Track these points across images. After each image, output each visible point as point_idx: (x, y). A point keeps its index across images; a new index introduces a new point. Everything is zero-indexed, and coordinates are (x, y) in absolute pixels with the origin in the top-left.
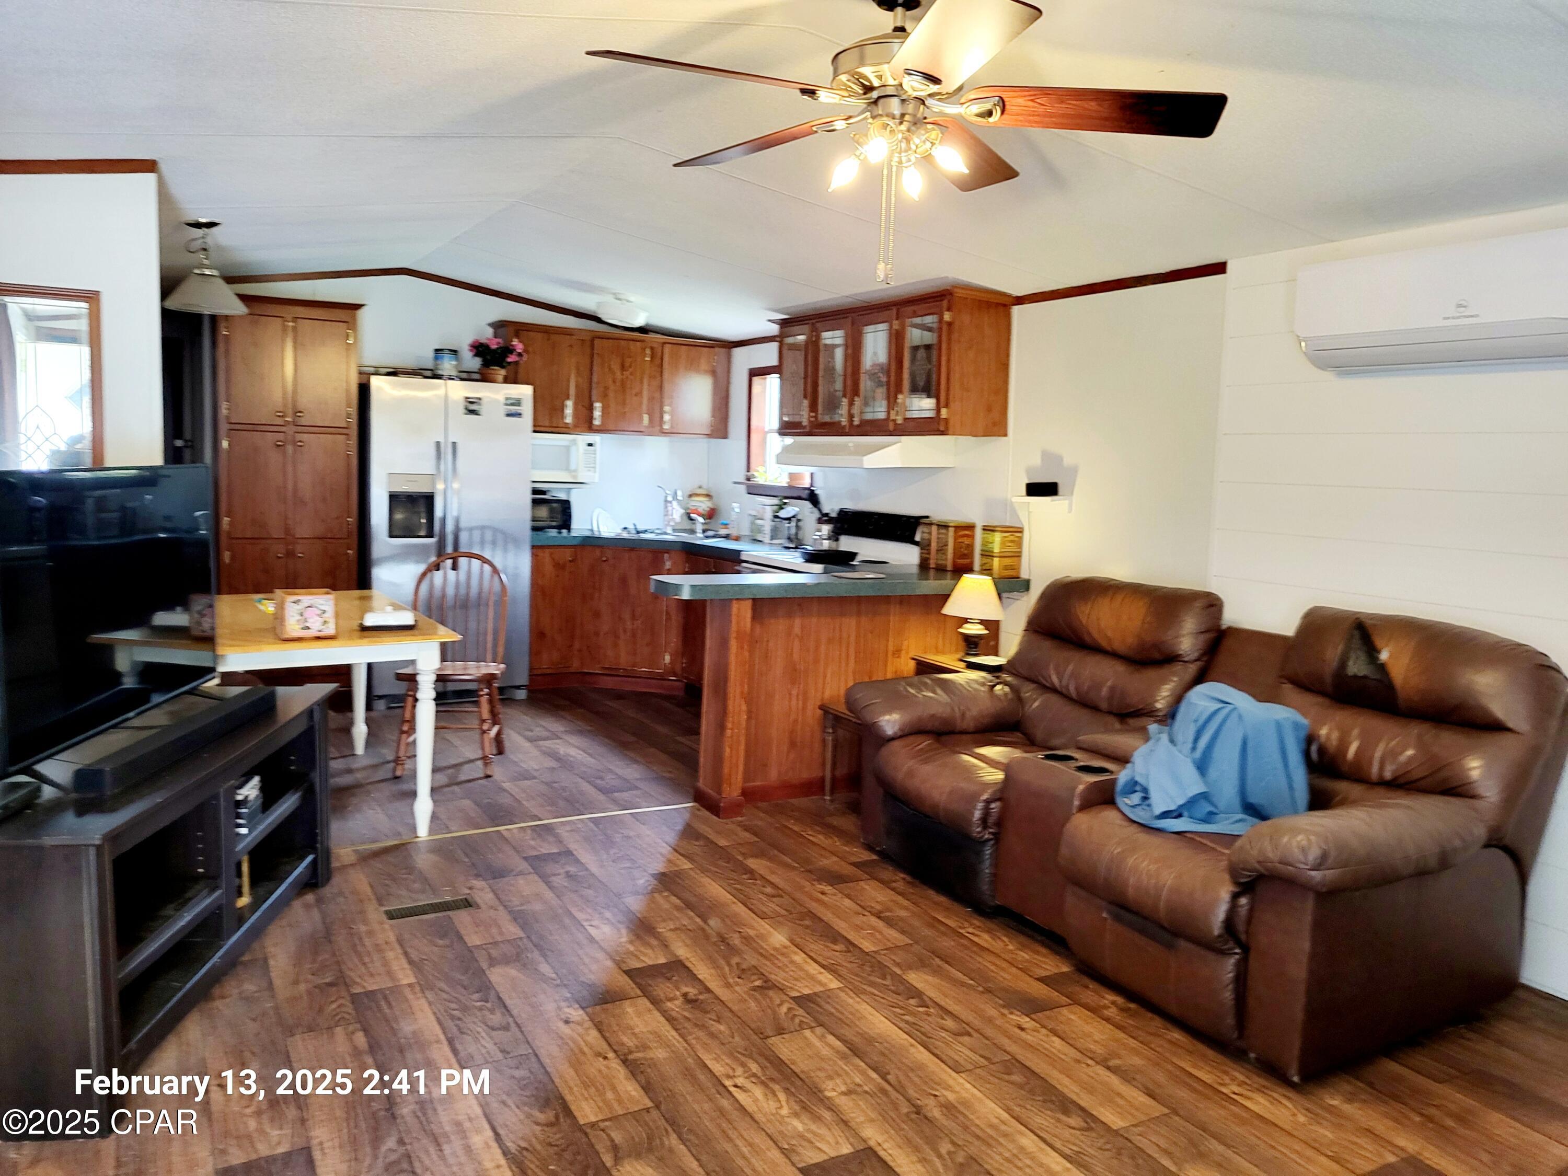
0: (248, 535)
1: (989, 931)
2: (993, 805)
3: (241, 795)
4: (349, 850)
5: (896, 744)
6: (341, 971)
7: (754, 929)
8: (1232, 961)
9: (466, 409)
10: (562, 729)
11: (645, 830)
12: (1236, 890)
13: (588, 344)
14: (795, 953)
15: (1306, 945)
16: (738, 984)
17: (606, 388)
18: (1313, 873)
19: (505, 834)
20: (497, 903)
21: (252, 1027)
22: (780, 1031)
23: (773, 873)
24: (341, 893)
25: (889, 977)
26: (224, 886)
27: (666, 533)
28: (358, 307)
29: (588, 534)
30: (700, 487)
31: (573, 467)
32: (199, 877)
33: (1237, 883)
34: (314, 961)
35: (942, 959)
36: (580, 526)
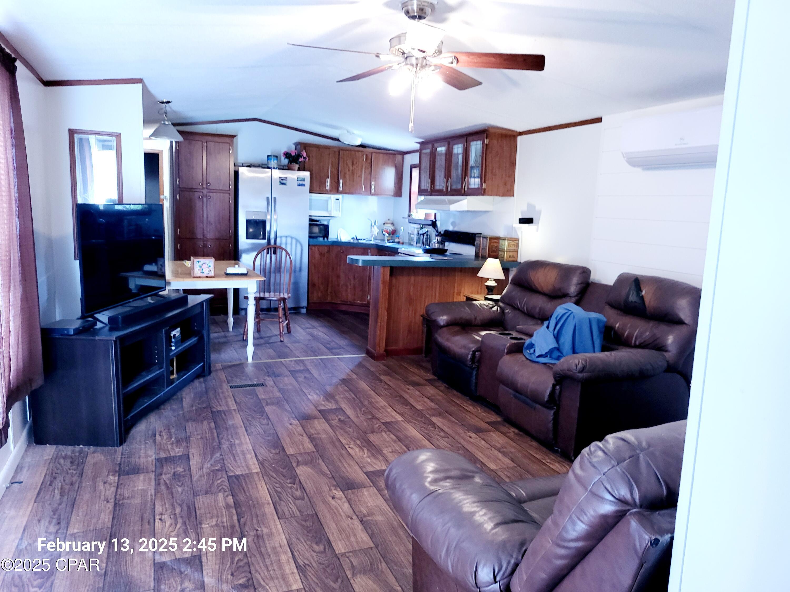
0: (188, 237)
1: (473, 406)
2: (477, 353)
3: (173, 333)
4: (220, 364)
5: (445, 329)
6: (209, 404)
7: (375, 399)
8: (552, 412)
9: (281, 182)
10: (318, 325)
11: (341, 363)
12: (555, 383)
13: (337, 153)
14: (388, 408)
15: (578, 405)
16: (361, 417)
17: (345, 173)
18: (579, 374)
19: (284, 363)
20: (274, 385)
21: (174, 419)
22: (373, 432)
23: (390, 381)
24: (214, 379)
25: (424, 418)
26: (165, 367)
27: (371, 240)
28: (234, 136)
29: (335, 240)
30: (389, 220)
31: (329, 209)
32: (156, 364)
33: (555, 380)
34: (200, 400)
35: (448, 413)
36: (332, 236)
